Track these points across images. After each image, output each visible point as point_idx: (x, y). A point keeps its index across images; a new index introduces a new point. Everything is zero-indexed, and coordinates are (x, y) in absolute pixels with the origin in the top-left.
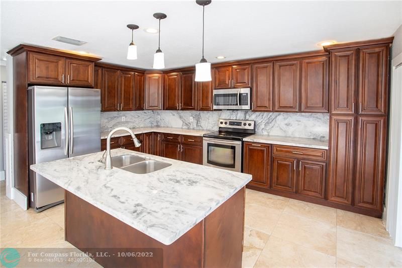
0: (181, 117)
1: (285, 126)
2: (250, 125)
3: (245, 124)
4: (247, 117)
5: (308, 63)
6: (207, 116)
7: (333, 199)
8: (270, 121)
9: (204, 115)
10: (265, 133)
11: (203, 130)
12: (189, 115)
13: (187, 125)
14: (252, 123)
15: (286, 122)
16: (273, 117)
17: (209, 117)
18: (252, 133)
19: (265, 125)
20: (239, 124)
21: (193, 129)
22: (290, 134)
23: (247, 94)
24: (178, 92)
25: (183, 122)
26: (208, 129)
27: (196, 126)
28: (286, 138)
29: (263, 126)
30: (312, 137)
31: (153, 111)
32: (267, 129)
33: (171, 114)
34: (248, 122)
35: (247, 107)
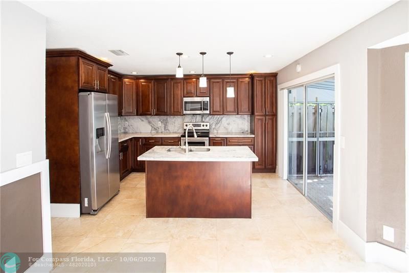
0: (149, 122)
1: (227, 125)
2: (206, 126)
3: (203, 126)
4: (204, 120)
6: (173, 120)
7: (257, 167)
8: (218, 122)
9: (171, 119)
10: (215, 131)
11: (170, 133)
12: (157, 121)
13: (156, 129)
14: (208, 124)
15: (228, 122)
16: (220, 119)
17: (175, 120)
19: (215, 125)
20: (199, 125)
21: (162, 133)
22: (229, 130)
23: (208, 102)
25: (152, 127)
26: (174, 131)
27: (163, 130)
28: (228, 133)
29: (214, 126)
30: (241, 131)
32: (217, 128)
33: (140, 120)
34: (205, 124)
35: (208, 112)
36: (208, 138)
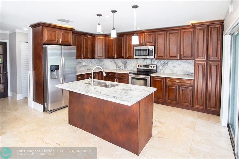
0: (115, 63)
1: (172, 68)
2: (154, 67)
3: (151, 67)
4: (153, 63)
5: (184, 32)
6: (130, 62)
7: (196, 106)
8: (165, 64)
9: (129, 61)
10: (162, 72)
11: (128, 70)
12: (120, 62)
13: (119, 67)
15: (173, 65)
16: (166, 62)
18: (155, 71)
20: (148, 67)
21: (123, 70)
22: (175, 72)
23: (152, 49)
24: (114, 48)
25: (117, 66)
26: (131, 70)
27: (124, 68)
29: (161, 68)
30: (187, 74)
31: (99, 59)
32: (163, 69)
33: (109, 61)
35: (153, 57)
36: (149, 77)
